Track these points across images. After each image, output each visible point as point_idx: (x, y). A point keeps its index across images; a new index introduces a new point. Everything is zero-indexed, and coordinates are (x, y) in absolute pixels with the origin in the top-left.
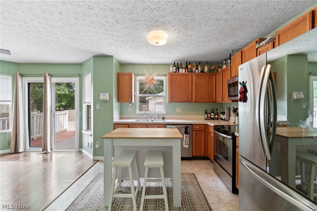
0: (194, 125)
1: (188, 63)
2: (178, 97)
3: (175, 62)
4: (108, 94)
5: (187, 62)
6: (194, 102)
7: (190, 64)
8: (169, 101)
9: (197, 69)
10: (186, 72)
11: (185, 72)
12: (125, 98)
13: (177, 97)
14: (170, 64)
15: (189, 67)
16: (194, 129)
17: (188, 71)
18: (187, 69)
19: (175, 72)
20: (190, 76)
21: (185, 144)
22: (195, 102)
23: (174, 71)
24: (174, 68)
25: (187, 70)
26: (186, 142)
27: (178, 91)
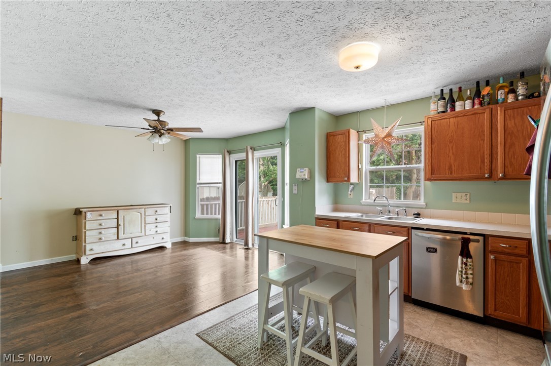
0: (490, 238)
1: (482, 84)
2: (450, 168)
3: (442, 90)
4: (307, 169)
5: (478, 83)
6: (501, 179)
7: (488, 83)
8: (427, 178)
9: (513, 91)
10: (476, 107)
11: (473, 106)
12: (338, 174)
13: (447, 168)
14: (430, 97)
15: (485, 91)
16: (490, 249)
17: (481, 104)
18: (479, 97)
19: (443, 112)
20: (486, 116)
21: (461, 281)
22: (505, 178)
23: (440, 109)
24: (441, 102)
25: (476, 101)
26: (464, 276)
27: (451, 154)
